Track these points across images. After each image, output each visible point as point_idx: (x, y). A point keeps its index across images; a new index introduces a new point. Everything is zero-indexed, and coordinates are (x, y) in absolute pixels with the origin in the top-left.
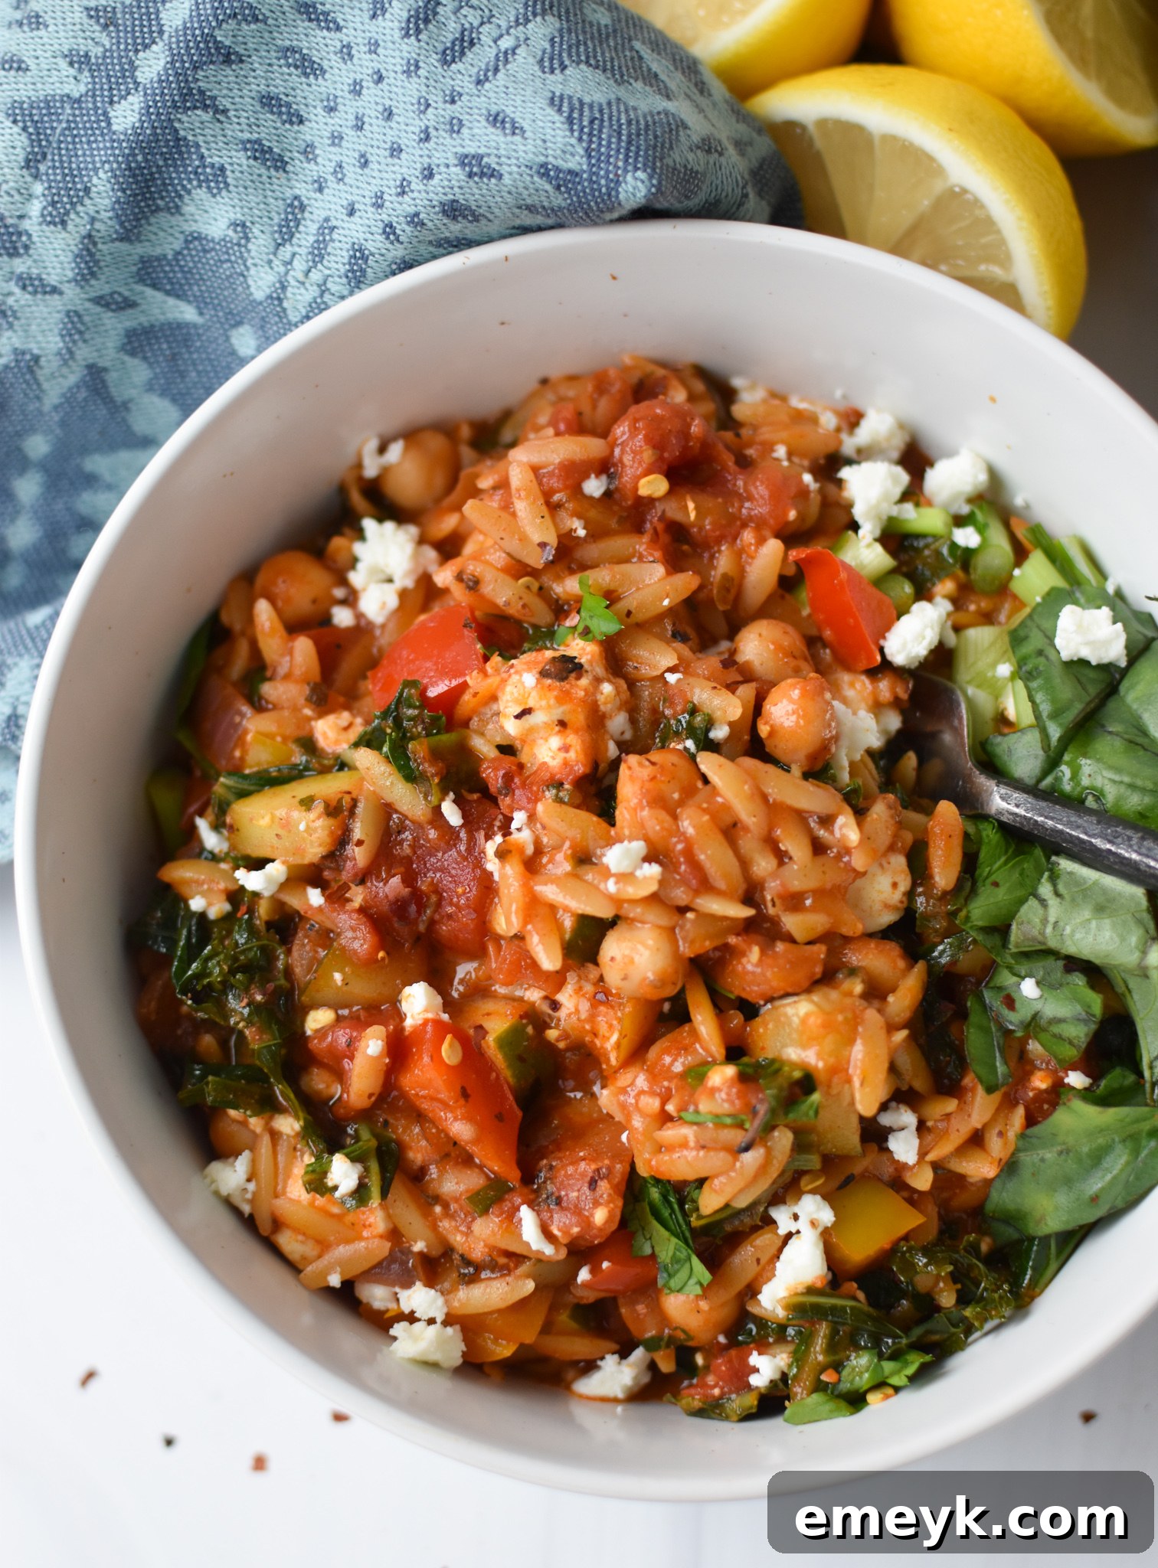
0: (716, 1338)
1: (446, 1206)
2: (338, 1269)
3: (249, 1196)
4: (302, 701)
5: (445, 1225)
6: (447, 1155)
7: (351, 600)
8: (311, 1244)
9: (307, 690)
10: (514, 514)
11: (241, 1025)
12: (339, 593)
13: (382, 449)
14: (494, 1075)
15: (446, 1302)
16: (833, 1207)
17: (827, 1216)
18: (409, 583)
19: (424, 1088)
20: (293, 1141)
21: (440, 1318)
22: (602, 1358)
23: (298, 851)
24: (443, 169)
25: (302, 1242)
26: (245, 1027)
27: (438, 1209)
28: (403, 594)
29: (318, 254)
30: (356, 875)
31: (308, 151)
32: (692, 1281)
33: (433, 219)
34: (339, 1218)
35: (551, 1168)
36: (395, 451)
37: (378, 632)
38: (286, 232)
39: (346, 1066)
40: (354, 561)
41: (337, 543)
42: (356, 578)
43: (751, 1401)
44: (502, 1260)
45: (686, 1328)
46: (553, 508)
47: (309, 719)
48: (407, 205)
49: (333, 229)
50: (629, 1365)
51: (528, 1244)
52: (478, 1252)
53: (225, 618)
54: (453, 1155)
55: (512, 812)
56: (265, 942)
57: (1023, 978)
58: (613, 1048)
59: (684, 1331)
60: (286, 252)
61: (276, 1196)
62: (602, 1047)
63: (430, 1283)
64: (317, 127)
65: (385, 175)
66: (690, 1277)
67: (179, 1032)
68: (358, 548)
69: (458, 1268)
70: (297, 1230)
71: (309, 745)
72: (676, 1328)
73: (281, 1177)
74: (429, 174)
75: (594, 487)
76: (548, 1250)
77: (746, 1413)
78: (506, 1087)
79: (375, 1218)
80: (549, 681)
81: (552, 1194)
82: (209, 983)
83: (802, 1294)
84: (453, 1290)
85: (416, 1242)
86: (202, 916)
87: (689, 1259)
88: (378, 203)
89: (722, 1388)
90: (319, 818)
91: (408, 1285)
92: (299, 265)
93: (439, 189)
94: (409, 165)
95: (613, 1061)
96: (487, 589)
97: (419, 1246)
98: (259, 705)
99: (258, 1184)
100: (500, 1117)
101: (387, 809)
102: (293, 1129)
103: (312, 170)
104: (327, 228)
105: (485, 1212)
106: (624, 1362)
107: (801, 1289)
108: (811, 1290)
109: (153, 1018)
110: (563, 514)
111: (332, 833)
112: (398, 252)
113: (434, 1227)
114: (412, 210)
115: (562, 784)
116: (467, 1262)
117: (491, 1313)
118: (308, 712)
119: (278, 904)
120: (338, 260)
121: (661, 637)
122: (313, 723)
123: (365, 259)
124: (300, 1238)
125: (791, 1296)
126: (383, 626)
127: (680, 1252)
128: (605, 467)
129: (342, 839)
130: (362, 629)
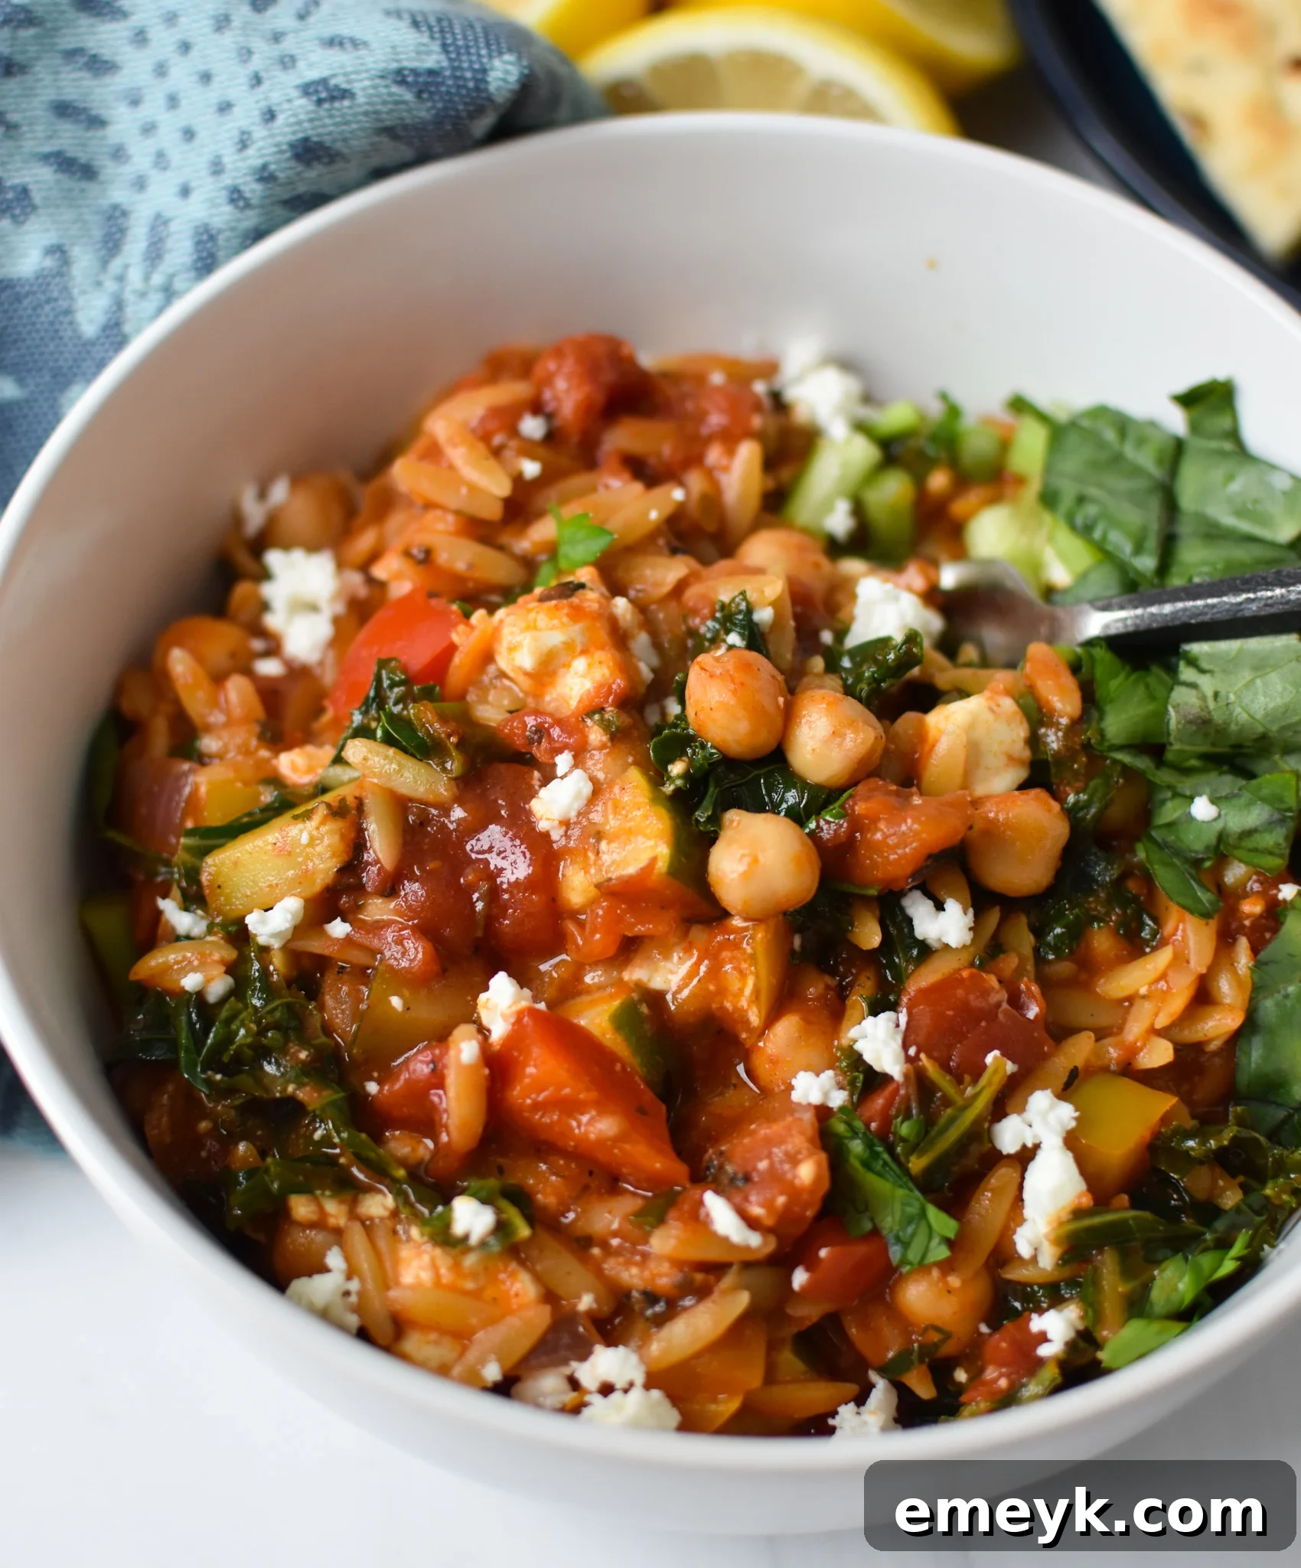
0: (978, 1329)
1: (605, 1245)
2: (493, 1356)
3: (353, 1299)
4: (254, 742)
5: (612, 1267)
6: (586, 1188)
7: (274, 647)
8: (447, 1341)
9: (257, 729)
10: (451, 467)
11: (291, 1088)
12: (258, 645)
13: (262, 494)
14: (618, 1067)
15: (642, 1359)
16: (1071, 1103)
17: (1066, 1114)
18: (340, 608)
19: (540, 1091)
20: (389, 1223)
21: (639, 1378)
22: (834, 1414)
23: (306, 875)
24: (286, 106)
25: (437, 1343)
26: (295, 1090)
27: (596, 1251)
28: (337, 621)
29: (155, 254)
30: (383, 882)
31: (119, 154)
32: (936, 1241)
33: (284, 167)
34: (476, 1295)
35: (721, 1153)
36: (280, 492)
37: (318, 671)
38: (112, 243)
39: (436, 1099)
40: (265, 607)
41: (242, 590)
42: (273, 621)
43: (1050, 1373)
44: (699, 1277)
45: (938, 1323)
46: (497, 452)
47: (268, 760)
48: (254, 157)
49: (166, 223)
50: (871, 1412)
51: (725, 1241)
52: (665, 1278)
53: (127, 706)
54: (593, 1185)
55: (553, 758)
56: (289, 999)
57: (1191, 799)
58: (750, 1002)
59: (937, 1329)
60: (116, 265)
61: (388, 1288)
62: (736, 1009)
63: (611, 1341)
64: (123, 124)
65: (218, 137)
66: (930, 1238)
67: (204, 1154)
68: (268, 590)
69: (642, 1313)
70: (425, 1327)
71: (275, 780)
72: (926, 1329)
73: (388, 1265)
74: (270, 115)
75: (532, 427)
76: (754, 1240)
77: (1052, 1386)
78: (637, 1078)
79: (522, 1287)
80: (554, 602)
81: (735, 1174)
82: (236, 1051)
83: (1069, 1221)
84: (646, 1340)
85: (579, 1297)
86: (200, 995)
87: (923, 1214)
88: (217, 168)
89: (1008, 1376)
90: (323, 823)
91: (584, 1355)
92: (135, 276)
93: (285, 130)
94: (246, 114)
95: (755, 1018)
96: (442, 558)
97: (586, 1302)
98: (201, 760)
99: (362, 1281)
100: (642, 1111)
101: (401, 804)
102: (385, 1208)
103: (128, 171)
104: (159, 224)
105: (661, 1221)
106: (863, 1409)
107: (1065, 1216)
108: (1078, 1213)
109: (168, 1140)
110: (508, 454)
111: (343, 837)
112: (250, 220)
113: (599, 1273)
114: (259, 162)
115: (603, 709)
116: (651, 1298)
117: (698, 1355)
118: (264, 753)
119: (292, 953)
120: (180, 251)
121: (658, 552)
122: (274, 762)
123: (212, 238)
124: (433, 1336)
125: (1054, 1229)
126: (321, 663)
127: (909, 1205)
128: (536, 407)
129: (358, 845)
130: (298, 672)
